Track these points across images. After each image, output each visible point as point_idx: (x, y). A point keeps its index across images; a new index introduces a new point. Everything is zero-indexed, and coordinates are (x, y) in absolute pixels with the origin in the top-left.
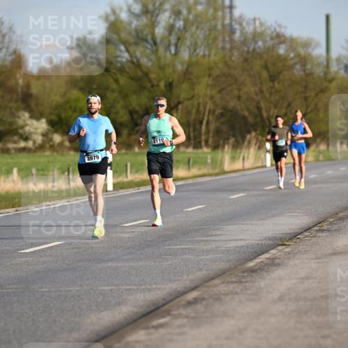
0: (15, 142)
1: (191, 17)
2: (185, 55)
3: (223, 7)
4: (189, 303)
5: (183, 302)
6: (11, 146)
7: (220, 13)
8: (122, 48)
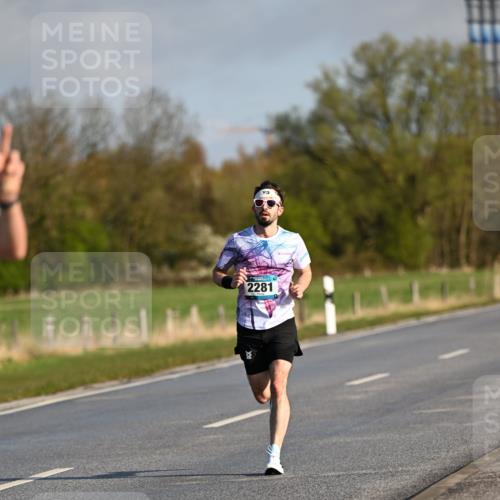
0: (193, 269)
1: (439, 80)
2: (432, 134)
3: (484, 63)
4: (451, 491)
5: (443, 491)
6: (187, 275)
7: (479, 73)
8: (341, 128)
